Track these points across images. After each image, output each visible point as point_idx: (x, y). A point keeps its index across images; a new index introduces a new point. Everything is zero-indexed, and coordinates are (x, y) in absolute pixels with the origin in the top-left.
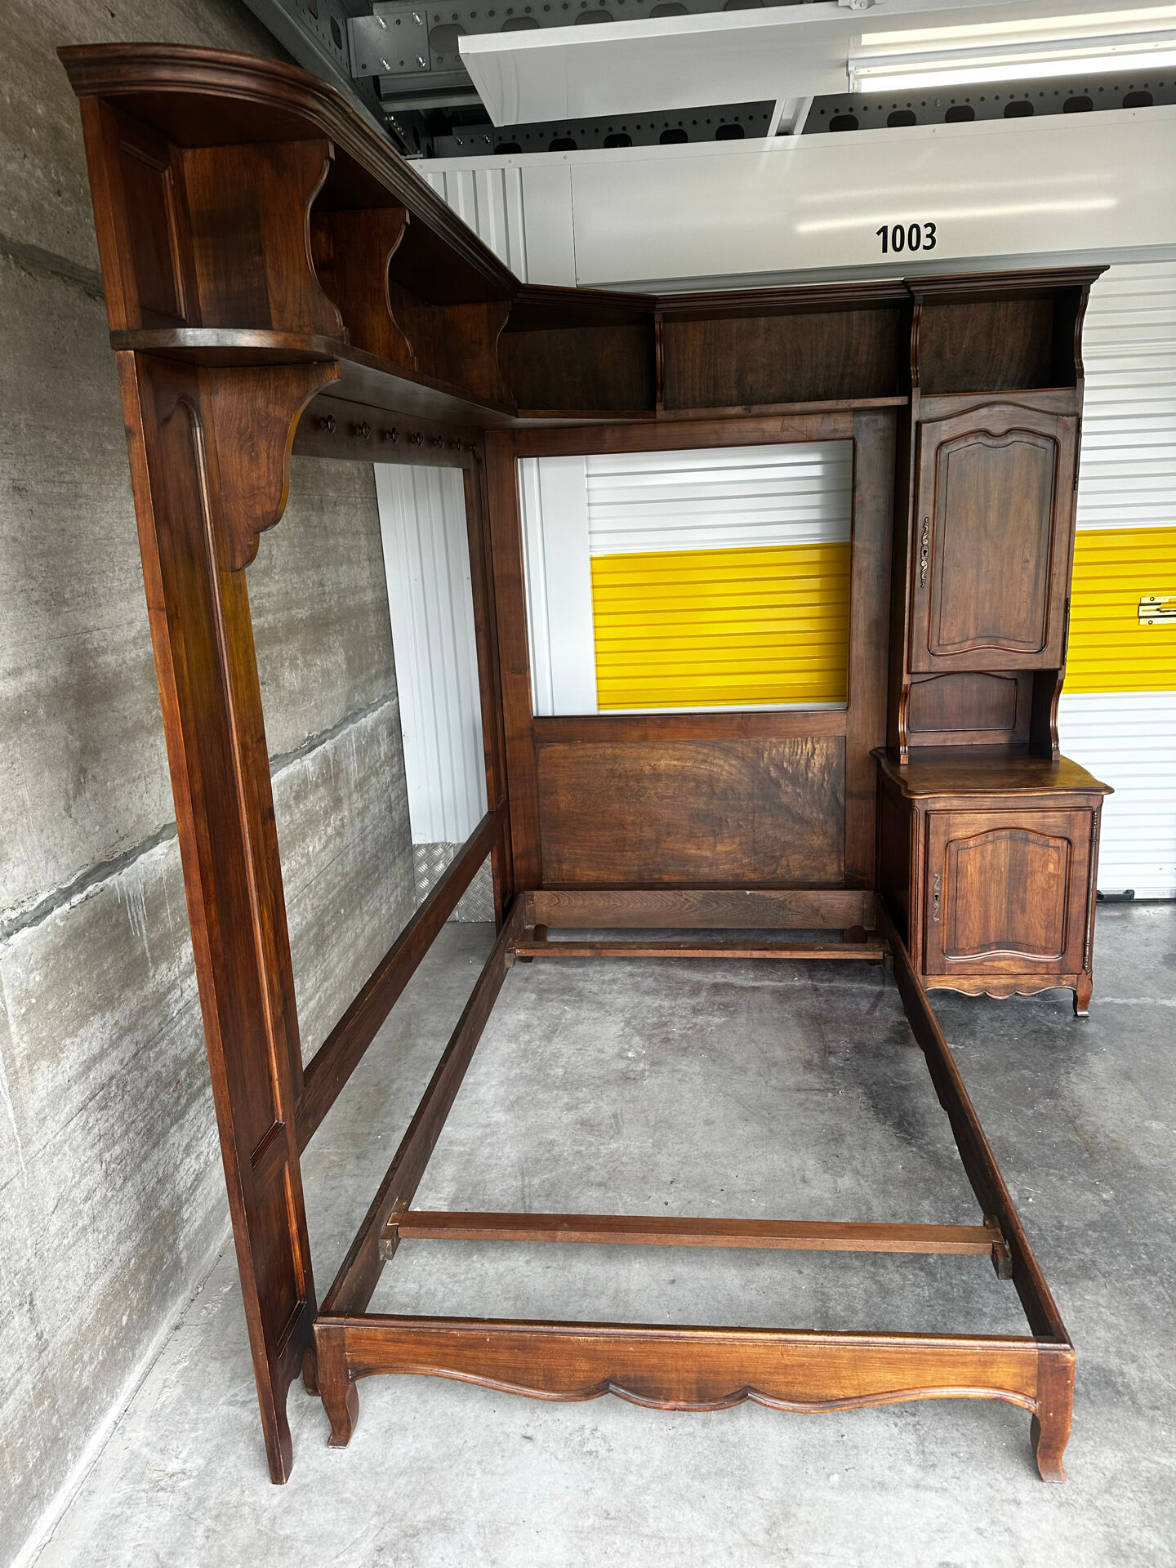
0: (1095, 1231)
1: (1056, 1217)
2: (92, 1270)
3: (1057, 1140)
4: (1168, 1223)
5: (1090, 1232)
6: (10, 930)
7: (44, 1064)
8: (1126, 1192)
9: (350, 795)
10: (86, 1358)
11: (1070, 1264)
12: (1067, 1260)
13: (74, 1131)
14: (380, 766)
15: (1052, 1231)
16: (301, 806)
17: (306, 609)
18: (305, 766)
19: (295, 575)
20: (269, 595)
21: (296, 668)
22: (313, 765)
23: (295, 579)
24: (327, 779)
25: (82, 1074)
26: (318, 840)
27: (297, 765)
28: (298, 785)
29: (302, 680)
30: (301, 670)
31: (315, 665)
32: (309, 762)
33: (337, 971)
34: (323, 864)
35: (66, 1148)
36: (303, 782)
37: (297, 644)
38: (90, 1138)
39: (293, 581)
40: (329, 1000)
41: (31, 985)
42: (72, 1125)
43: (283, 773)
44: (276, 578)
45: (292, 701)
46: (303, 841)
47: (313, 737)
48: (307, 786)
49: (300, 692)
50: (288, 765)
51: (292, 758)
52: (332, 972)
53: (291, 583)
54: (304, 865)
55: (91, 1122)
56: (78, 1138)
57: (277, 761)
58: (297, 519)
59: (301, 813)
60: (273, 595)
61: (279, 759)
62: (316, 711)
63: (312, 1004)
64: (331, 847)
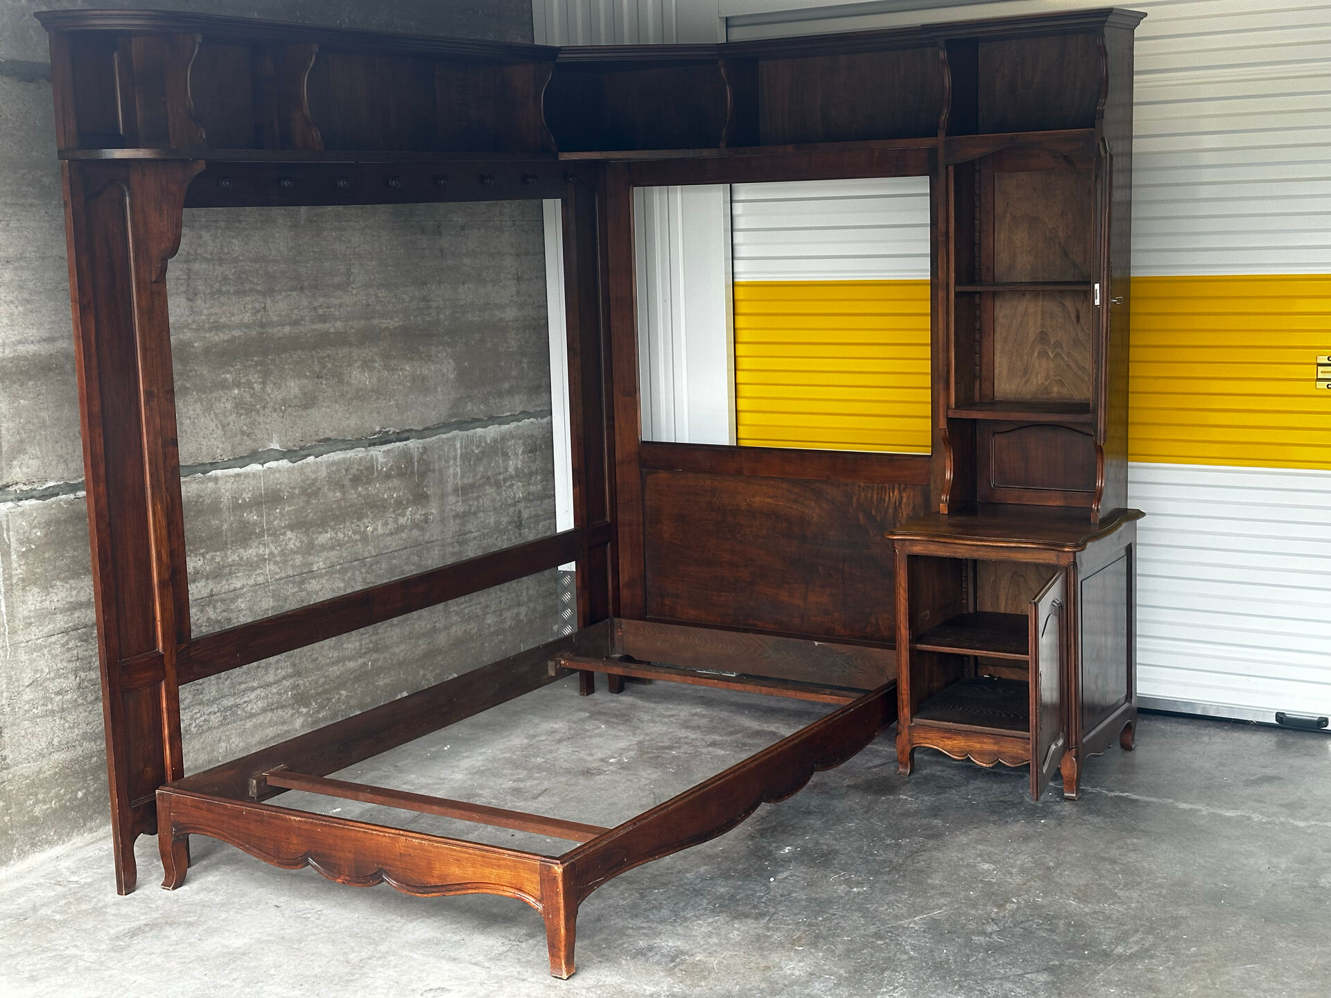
2: (56, 742)
6: (21, 496)
7: (36, 590)
9: (443, 496)
10: (40, 797)
13: (55, 643)
14: (505, 480)
16: (360, 489)
17: (397, 320)
18: (372, 456)
19: (383, 291)
20: (340, 305)
21: (371, 369)
22: (384, 458)
23: (382, 293)
24: (406, 474)
25: (68, 610)
26: (383, 525)
27: (358, 453)
28: (358, 470)
29: (379, 380)
30: (379, 372)
31: (401, 369)
32: (378, 453)
33: (397, 650)
34: (388, 548)
35: (46, 651)
36: (367, 469)
37: (375, 350)
38: (68, 655)
39: (380, 295)
40: (379, 671)
41: (33, 536)
42: (53, 639)
43: (337, 456)
44: (354, 292)
45: (360, 397)
46: (359, 519)
47: (387, 432)
48: (373, 474)
49: (373, 390)
50: (345, 449)
51: (353, 445)
52: (387, 647)
53: (377, 297)
54: (356, 541)
55: (71, 645)
56: (58, 649)
57: (329, 444)
58: (395, 243)
59: (359, 495)
60: (347, 306)
61: (331, 442)
62: (396, 410)
63: (351, 665)
64: (404, 535)
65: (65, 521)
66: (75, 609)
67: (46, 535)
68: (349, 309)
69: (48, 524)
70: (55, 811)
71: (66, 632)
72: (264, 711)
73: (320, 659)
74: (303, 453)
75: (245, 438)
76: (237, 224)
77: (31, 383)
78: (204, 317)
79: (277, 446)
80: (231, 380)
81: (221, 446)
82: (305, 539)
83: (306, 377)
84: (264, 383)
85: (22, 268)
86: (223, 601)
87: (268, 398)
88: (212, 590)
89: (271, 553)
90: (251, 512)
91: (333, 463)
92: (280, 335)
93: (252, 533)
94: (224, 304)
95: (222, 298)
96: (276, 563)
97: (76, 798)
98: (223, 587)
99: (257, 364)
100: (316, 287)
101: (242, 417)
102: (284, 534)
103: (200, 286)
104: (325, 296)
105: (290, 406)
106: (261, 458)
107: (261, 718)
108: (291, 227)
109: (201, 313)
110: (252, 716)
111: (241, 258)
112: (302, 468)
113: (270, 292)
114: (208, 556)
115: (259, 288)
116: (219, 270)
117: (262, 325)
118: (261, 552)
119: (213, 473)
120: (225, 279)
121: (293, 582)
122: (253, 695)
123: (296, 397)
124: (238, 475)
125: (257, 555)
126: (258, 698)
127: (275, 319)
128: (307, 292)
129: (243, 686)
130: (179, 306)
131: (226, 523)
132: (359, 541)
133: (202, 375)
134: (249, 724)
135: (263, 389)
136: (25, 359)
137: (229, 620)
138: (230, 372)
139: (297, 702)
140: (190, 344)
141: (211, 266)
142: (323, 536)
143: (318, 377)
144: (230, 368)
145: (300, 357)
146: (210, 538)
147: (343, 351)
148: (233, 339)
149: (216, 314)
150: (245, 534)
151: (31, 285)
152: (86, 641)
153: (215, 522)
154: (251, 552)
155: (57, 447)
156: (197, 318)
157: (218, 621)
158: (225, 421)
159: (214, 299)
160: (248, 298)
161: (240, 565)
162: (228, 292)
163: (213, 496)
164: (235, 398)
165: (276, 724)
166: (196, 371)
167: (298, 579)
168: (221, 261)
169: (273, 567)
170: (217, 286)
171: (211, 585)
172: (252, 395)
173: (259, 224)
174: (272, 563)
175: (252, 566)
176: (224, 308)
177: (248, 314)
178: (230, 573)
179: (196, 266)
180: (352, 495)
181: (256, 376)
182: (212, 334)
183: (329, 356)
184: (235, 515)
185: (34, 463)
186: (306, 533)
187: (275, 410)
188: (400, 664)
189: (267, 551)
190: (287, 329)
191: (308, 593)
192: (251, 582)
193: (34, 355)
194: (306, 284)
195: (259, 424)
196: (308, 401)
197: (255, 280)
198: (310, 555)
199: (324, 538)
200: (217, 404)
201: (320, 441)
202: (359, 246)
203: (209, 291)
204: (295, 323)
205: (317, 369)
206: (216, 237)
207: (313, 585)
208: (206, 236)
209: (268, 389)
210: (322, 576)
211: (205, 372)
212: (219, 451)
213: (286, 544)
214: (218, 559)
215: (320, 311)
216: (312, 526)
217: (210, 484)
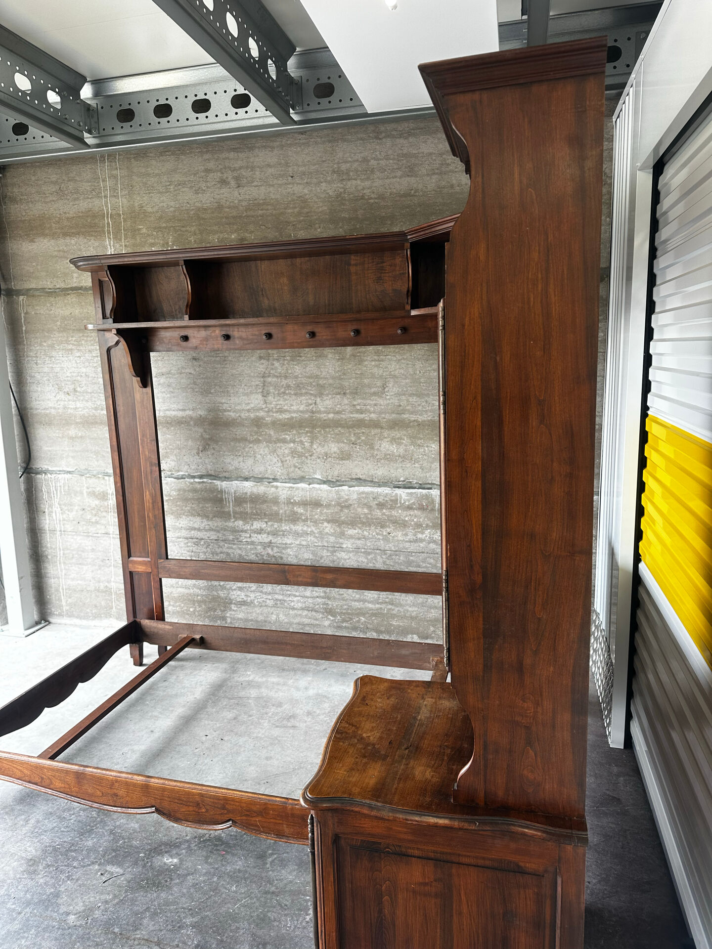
0: (51, 893)
1: (77, 880)
3: (145, 921)
4: (23, 938)
5: (52, 890)
7: (172, 517)
8: (67, 932)
11: (41, 868)
12: (44, 868)
15: (69, 872)
16: (384, 511)
17: (426, 416)
18: (396, 494)
19: (415, 398)
20: (375, 405)
21: (399, 444)
22: (408, 496)
23: (413, 400)
24: (427, 509)
25: (189, 529)
26: (403, 535)
27: (386, 490)
28: (384, 500)
29: (406, 451)
30: (406, 445)
31: (427, 446)
32: (403, 493)
33: (410, 609)
34: (406, 549)
35: (176, 544)
36: (391, 500)
37: (404, 432)
38: (188, 549)
39: (410, 400)
40: (393, 616)
41: (171, 494)
42: (181, 540)
43: (368, 489)
44: (388, 397)
45: (387, 458)
46: (382, 527)
47: (411, 482)
48: (397, 504)
49: (399, 456)
50: (373, 487)
51: (379, 485)
52: (401, 605)
53: (408, 401)
54: (379, 539)
55: (189, 544)
56: (182, 545)
57: (360, 481)
58: (429, 368)
59: (384, 514)
60: (380, 405)
61: (361, 481)
62: (420, 470)
63: (370, 606)
64: (422, 545)
65: (188, 491)
66: (192, 530)
67: (178, 495)
68: (383, 407)
69: (179, 490)
70: (178, 612)
71: (187, 538)
72: (302, 609)
73: (345, 595)
74: (338, 483)
75: (297, 469)
76: (298, 358)
77: (172, 428)
78: (273, 406)
79: (320, 477)
80: (289, 439)
81: (280, 471)
82: (338, 530)
83: (343, 442)
84: (312, 443)
85: (170, 378)
86: (277, 547)
87: (314, 451)
88: (271, 540)
89: (312, 531)
90: (299, 507)
91: (363, 493)
92: (325, 418)
93: (298, 518)
94: (286, 400)
95: (285, 397)
96: (315, 537)
97: (189, 610)
98: (278, 540)
99: (307, 432)
100: (356, 393)
101: (295, 459)
102: (322, 523)
103: (271, 390)
104: (364, 398)
105: (329, 457)
106: (307, 481)
107: (300, 612)
108: (339, 359)
109: (271, 404)
110: (293, 609)
111: (300, 376)
112: (338, 492)
113: (321, 395)
114: (269, 523)
115: (312, 392)
116: (284, 382)
117: (312, 412)
118: (305, 529)
119: (275, 484)
120: (288, 387)
121: (328, 550)
122: (295, 599)
123: (335, 453)
124: (291, 487)
125: (302, 530)
126: (298, 601)
127: (322, 409)
128: (348, 396)
129: (289, 593)
130: (257, 399)
131: (283, 510)
132: (382, 540)
133: (270, 434)
134: (291, 612)
135: (311, 446)
136: (170, 417)
137: (282, 558)
138: (289, 435)
139: (327, 612)
140: (263, 418)
141: (279, 380)
142: (351, 530)
143: (353, 443)
144: (288, 433)
145: (340, 431)
146: (271, 515)
147: (374, 431)
148: (292, 418)
149: (281, 404)
150: (294, 518)
151: (174, 385)
152: (197, 545)
153: (275, 508)
154: (299, 528)
155: (185, 458)
156: (268, 406)
157: (274, 556)
158: (284, 459)
159: (280, 397)
160: (304, 398)
161: (290, 532)
162: (290, 394)
163: (274, 495)
164: (291, 448)
165: (310, 618)
166: (266, 432)
167: (330, 549)
168: (286, 377)
169: (313, 539)
170: (283, 390)
171: (270, 538)
172: (303, 448)
173: (314, 358)
174: (312, 536)
175: (297, 534)
176: (287, 402)
177: (303, 406)
178: (283, 535)
179: (270, 379)
180: (378, 513)
181: (306, 438)
182: (278, 414)
183: (363, 433)
184: (288, 507)
185: (173, 463)
186: (339, 526)
187: (319, 458)
188: (412, 618)
189: (309, 530)
190: (331, 416)
191: (338, 558)
192: (298, 542)
193: (174, 416)
194: (348, 391)
195: (307, 463)
196: (344, 456)
197: (309, 388)
198: (341, 538)
199: (351, 532)
200: (279, 450)
201: (353, 479)
202: (395, 370)
203: (277, 392)
204: (338, 413)
205: (353, 439)
206: (283, 364)
207: (343, 555)
208: (277, 364)
209: (315, 446)
210: (350, 552)
211: (272, 433)
212: (279, 474)
213: (323, 529)
214: (275, 526)
215: (358, 407)
216: (343, 524)
217: (273, 489)
